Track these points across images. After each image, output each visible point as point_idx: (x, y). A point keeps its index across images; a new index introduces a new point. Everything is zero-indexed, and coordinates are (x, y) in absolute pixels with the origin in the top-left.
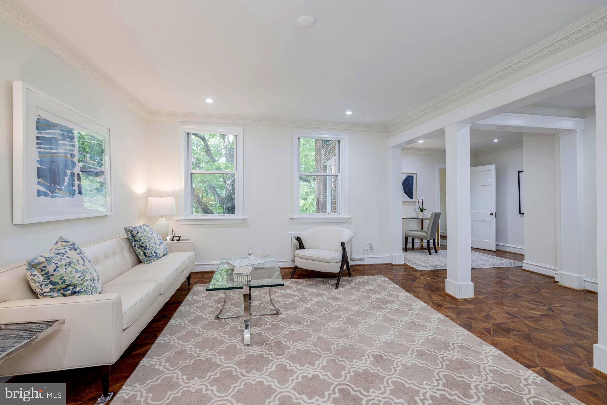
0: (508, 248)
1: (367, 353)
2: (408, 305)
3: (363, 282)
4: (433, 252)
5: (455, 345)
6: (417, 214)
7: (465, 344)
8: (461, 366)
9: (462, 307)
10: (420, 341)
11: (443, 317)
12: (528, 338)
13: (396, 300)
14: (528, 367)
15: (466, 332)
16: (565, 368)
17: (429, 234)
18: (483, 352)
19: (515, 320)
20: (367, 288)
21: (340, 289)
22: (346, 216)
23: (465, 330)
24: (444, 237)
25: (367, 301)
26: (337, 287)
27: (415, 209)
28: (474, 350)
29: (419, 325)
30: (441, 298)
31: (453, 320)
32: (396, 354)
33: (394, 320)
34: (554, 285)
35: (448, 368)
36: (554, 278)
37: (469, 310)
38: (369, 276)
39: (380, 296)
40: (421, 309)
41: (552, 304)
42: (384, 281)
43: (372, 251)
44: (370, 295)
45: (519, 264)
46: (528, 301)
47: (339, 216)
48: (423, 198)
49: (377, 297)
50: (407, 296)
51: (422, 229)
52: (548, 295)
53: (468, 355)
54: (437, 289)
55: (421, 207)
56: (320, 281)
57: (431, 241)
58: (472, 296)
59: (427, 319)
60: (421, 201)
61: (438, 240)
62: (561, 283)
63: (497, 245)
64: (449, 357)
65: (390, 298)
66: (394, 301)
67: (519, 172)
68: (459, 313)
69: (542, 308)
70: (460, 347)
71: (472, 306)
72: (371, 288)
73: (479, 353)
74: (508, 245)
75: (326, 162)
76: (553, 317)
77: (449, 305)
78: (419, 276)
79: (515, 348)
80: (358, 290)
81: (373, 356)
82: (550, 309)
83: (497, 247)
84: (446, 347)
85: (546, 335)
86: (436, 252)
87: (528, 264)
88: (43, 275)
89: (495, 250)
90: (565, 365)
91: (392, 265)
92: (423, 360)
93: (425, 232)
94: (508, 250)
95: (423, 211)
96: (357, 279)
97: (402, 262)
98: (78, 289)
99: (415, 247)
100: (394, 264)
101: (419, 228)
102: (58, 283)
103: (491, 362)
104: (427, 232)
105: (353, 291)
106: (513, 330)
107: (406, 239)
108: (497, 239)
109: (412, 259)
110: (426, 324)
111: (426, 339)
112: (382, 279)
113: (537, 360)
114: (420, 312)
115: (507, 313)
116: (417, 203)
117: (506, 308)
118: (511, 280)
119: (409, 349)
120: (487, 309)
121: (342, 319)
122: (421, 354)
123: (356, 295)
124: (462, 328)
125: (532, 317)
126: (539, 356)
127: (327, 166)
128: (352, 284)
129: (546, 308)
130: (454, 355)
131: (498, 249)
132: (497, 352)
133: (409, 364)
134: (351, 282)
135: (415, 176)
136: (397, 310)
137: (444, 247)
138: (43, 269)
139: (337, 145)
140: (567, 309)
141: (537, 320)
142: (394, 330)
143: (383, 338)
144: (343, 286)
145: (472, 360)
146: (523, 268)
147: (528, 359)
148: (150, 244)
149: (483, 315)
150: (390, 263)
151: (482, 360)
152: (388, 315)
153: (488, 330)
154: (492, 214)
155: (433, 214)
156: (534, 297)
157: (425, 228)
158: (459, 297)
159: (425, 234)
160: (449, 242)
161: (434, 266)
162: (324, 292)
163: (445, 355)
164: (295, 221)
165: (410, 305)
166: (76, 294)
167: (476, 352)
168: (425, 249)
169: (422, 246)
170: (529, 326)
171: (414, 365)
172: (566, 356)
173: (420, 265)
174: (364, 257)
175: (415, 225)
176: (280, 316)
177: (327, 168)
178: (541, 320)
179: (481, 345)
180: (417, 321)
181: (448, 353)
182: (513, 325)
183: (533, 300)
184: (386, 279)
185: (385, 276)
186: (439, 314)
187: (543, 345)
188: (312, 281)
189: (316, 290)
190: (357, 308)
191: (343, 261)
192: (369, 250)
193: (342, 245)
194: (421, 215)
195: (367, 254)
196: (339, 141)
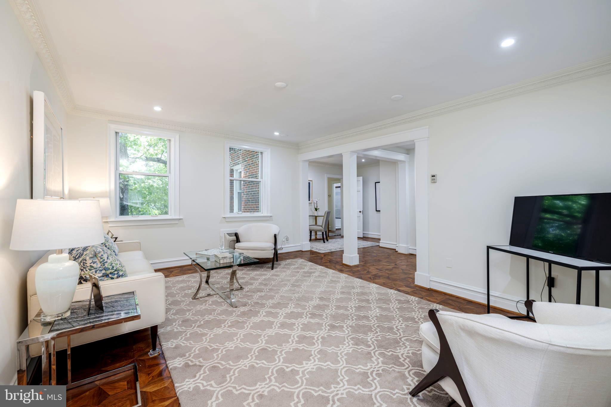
0: (369, 235)
1: (314, 297)
2: (324, 272)
3: (288, 264)
4: (326, 241)
5: (357, 286)
6: (313, 212)
7: (362, 285)
8: (363, 294)
9: (354, 269)
10: (340, 288)
11: (346, 275)
12: (388, 278)
13: (316, 271)
14: (391, 289)
15: (361, 280)
16: (404, 286)
17: (323, 227)
18: (371, 287)
19: (381, 272)
20: (293, 267)
21: (275, 270)
22: (269, 214)
23: (359, 280)
25: (298, 274)
26: (272, 269)
27: (312, 208)
28: (367, 287)
29: (335, 281)
30: (341, 267)
31: (352, 276)
32: (330, 295)
33: (320, 281)
34: (396, 253)
35: (357, 295)
36: (395, 250)
37: (358, 270)
38: (290, 260)
39: (306, 270)
40: (333, 273)
41: (396, 262)
42: (302, 261)
43: (288, 241)
44: (298, 270)
45: (377, 244)
46: (385, 262)
47: (262, 215)
48: (317, 200)
49: (303, 271)
50: (321, 268)
51: (316, 224)
52: (394, 258)
53: (364, 289)
54: (337, 263)
55: (316, 207)
56: (256, 267)
58: (358, 263)
59: (339, 278)
60: (316, 202)
61: (328, 232)
62: (399, 252)
63: (363, 233)
64: (356, 291)
65: (312, 270)
66: (315, 272)
67: (376, 183)
68: (353, 273)
69: (392, 264)
70: (360, 287)
71: (359, 269)
72: (296, 267)
73: (369, 287)
74: (370, 233)
75: (233, 166)
76: (397, 268)
77: (347, 270)
78: (323, 256)
79: (384, 283)
80: (289, 269)
81: (318, 298)
82: (396, 265)
83: (363, 235)
84: (354, 288)
85: (395, 275)
86: (327, 241)
87: (383, 243)
88: (101, 262)
89: (362, 237)
90: (405, 285)
91: (302, 251)
92: (345, 295)
93: (319, 226)
94: (370, 236)
95: (318, 210)
96: (283, 263)
97: (308, 249)
98: (121, 273)
100: (303, 250)
101: (314, 223)
102: (109, 269)
103: (375, 290)
104: (322, 226)
105: (285, 270)
106: (381, 276)
107: (311, 232)
108: (363, 230)
109: (314, 246)
110: (339, 280)
111: (342, 286)
112: (300, 261)
113: (394, 286)
114: (333, 275)
115: (377, 269)
116: (313, 204)
117: (376, 267)
118: (375, 253)
119: (335, 292)
120: (367, 269)
121: (288, 285)
122: (342, 293)
123: (289, 272)
124: (358, 279)
125: (388, 269)
126: (394, 284)
127: (234, 170)
128: (282, 266)
129: (394, 264)
130: (359, 290)
131: (364, 236)
132: (377, 286)
133: (339, 298)
134: (280, 264)
135: (311, 182)
136: (319, 276)
138: (102, 257)
140: (403, 263)
141: (391, 270)
142: (323, 285)
143: (319, 290)
144: (276, 268)
145: (367, 290)
146: (380, 246)
147: (390, 286)
148: (109, 243)
149: (366, 272)
150: (300, 251)
151: (371, 290)
152: (316, 279)
153: (370, 278)
154: (360, 212)
155: (326, 212)
156: (388, 260)
157: (319, 223)
158: (351, 265)
161: (330, 250)
162: (265, 273)
163: (354, 291)
164: (227, 220)
165: (325, 272)
166: (120, 277)
167: (368, 287)
168: (320, 239)
169: (316, 237)
170: (388, 273)
171: (341, 297)
172: (405, 282)
173: (321, 250)
174: (282, 247)
176: (244, 290)
177: (233, 171)
178: (393, 270)
179: (369, 284)
180: (334, 279)
181: (355, 290)
182: (381, 274)
183: (388, 261)
184: (303, 260)
185: (302, 258)
186: (344, 274)
187: (395, 280)
188: (250, 267)
189: (257, 272)
190: (294, 278)
191: (275, 249)
192: (286, 241)
193: (275, 236)
194: (316, 214)
195: (284, 245)
196: (262, 153)
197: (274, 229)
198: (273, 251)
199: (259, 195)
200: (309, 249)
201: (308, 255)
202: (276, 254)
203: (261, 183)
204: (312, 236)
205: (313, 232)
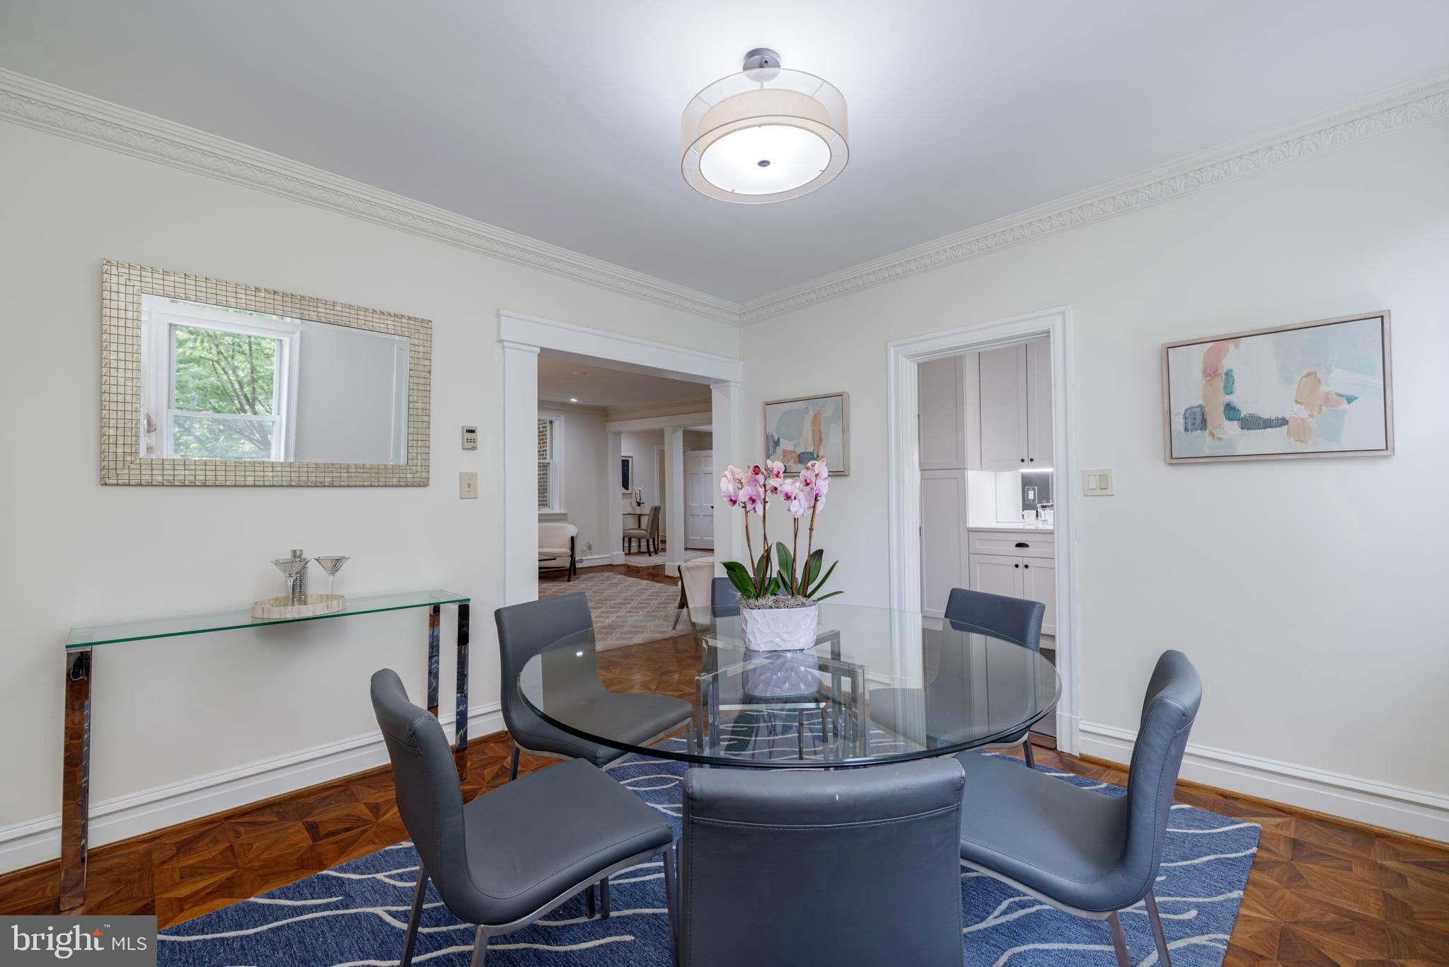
3: (590, 580)
4: (652, 553)
6: (634, 509)
17: (648, 534)
20: (597, 579)
21: (571, 583)
22: (563, 511)
24: (664, 542)
27: (631, 503)
38: (596, 573)
47: (552, 512)
48: (640, 488)
51: (639, 527)
55: (638, 500)
57: (651, 540)
60: (638, 491)
61: (658, 544)
78: (641, 570)
86: (656, 553)
91: (612, 565)
93: (643, 530)
95: (641, 504)
96: (583, 577)
97: (621, 562)
99: (632, 551)
100: (614, 564)
101: (637, 526)
104: (646, 530)
109: (631, 560)
112: (609, 575)
116: (634, 495)
128: (581, 579)
134: (578, 578)
135: (630, 460)
137: (664, 550)
139: (548, 425)
144: (573, 581)
150: (610, 564)
155: (651, 508)
157: (644, 525)
159: (645, 532)
160: (668, 546)
168: (645, 553)
173: (640, 564)
174: (583, 558)
175: (631, 523)
184: (614, 574)
185: (611, 572)
191: (572, 556)
192: (587, 551)
193: (572, 538)
194: (638, 510)
195: (586, 556)
196: (551, 422)
197: (571, 530)
198: (570, 559)
199: (546, 486)
200: (624, 563)
201: (623, 569)
202: (573, 562)
203: (551, 465)
204: (632, 548)
205: (633, 540)
